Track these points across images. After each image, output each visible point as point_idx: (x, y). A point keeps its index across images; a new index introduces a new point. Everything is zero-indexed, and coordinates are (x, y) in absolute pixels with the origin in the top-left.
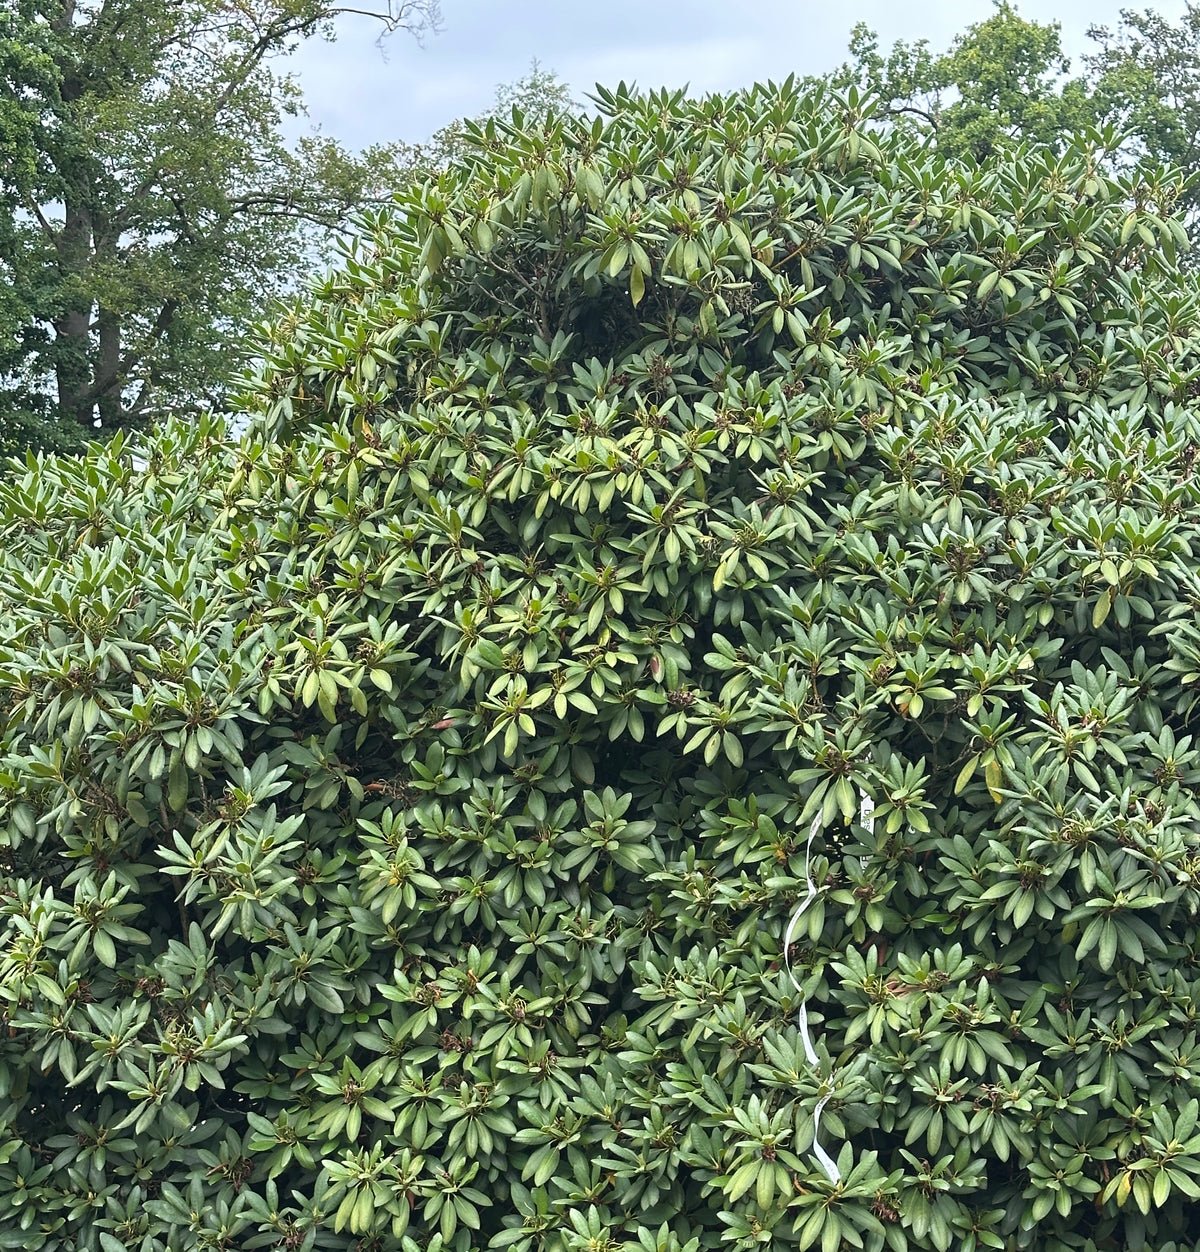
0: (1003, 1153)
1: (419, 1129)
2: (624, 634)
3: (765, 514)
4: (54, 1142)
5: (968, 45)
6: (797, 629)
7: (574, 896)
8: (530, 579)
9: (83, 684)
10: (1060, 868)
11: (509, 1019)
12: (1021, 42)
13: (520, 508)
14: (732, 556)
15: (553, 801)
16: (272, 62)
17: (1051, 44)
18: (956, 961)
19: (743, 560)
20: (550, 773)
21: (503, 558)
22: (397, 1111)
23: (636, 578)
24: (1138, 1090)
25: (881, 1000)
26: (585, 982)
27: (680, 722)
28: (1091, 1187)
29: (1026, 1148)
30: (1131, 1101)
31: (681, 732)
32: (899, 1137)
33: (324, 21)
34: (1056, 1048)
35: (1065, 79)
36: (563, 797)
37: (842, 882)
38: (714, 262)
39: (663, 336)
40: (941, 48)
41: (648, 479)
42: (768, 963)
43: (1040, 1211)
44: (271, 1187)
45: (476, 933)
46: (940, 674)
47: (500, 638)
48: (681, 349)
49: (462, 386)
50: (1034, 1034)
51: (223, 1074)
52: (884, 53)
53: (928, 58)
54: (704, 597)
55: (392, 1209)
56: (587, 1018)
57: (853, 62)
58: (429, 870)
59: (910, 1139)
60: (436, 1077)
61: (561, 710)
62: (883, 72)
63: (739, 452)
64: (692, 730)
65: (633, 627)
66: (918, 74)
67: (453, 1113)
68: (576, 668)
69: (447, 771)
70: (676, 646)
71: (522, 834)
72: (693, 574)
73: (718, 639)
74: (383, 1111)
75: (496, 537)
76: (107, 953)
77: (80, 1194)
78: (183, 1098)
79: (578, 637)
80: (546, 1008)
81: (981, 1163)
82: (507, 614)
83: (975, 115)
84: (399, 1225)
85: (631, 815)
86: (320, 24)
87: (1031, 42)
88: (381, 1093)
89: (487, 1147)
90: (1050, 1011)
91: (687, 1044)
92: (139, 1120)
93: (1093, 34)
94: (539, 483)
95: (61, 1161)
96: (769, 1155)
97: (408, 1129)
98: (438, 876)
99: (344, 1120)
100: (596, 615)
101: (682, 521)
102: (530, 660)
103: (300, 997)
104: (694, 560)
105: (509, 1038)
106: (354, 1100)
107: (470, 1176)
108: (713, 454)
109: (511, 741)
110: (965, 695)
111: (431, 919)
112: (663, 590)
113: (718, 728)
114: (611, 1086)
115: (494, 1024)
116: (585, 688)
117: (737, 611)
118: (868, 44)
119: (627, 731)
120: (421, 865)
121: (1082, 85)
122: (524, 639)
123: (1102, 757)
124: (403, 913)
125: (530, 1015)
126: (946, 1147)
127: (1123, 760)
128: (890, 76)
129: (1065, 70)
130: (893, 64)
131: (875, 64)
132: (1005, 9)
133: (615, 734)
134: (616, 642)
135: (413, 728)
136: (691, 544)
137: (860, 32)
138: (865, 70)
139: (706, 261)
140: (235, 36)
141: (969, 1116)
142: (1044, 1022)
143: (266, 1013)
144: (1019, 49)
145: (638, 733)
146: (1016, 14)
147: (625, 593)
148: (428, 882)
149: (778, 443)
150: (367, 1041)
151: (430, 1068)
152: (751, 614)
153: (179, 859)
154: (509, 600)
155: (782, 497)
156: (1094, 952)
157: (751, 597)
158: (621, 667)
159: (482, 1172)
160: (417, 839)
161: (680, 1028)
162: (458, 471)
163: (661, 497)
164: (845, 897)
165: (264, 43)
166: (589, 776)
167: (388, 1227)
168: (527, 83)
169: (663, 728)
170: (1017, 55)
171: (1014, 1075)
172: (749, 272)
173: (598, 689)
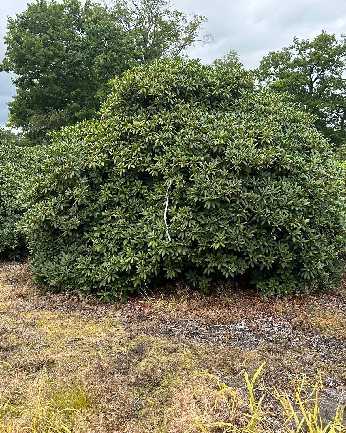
0: (193, 239)
1: (109, 236)
2: (140, 155)
3: (163, 134)
4: (56, 237)
5: (316, 39)
6: (166, 153)
7: (134, 198)
8: (127, 146)
9: (56, 164)
10: (202, 193)
11: (122, 218)
12: (327, 38)
13: (126, 133)
14: (157, 141)
15: (131, 182)
16: (183, 51)
17: (333, 38)
18: (189, 208)
19: (159, 141)
20: (130, 178)
21: (123, 142)
22: (105, 233)
23: (143, 145)
24: (217, 230)
25: (176, 215)
26: (135, 212)
27: (149, 169)
28: (209, 245)
29: (198, 239)
30: (215, 231)
31: (149, 171)
32: (177, 237)
33: (193, 43)
34: (203, 222)
35: (337, 45)
36: (132, 181)
37: (172, 196)
38: (157, 91)
39: (153, 104)
40: (311, 41)
41: (144, 128)
42: (161, 209)
43: (200, 249)
44: (86, 244)
45: (119, 204)
46: (187, 160)
47: (120, 156)
48: (156, 106)
49: (120, 113)
50: (199, 220)
51: (77, 227)
52: (300, 42)
53: (309, 42)
54: (154, 148)
55: (103, 248)
56: (135, 218)
57: (293, 44)
58: (111, 194)
59: (179, 237)
60: (111, 227)
61: (129, 167)
62: (300, 46)
63: (159, 123)
64: (151, 170)
65: (142, 153)
66: (307, 46)
67: (113, 233)
68: (133, 161)
69: (115, 177)
70: (149, 156)
71: (125, 188)
72: (151, 144)
73: (156, 155)
74: (104, 233)
75: (123, 138)
76: (62, 208)
77: (60, 245)
78: (71, 230)
79: (133, 155)
80: (128, 216)
81: (191, 241)
82: (122, 151)
83: (317, 53)
84: (104, 251)
85: (142, 185)
86: (192, 43)
87: (328, 38)
88: (104, 230)
89: (119, 238)
90: (203, 216)
91: (147, 222)
92: (64, 234)
93: (342, 36)
94: (129, 129)
95: (57, 240)
96: (154, 240)
97: (107, 235)
98: (113, 195)
99: (98, 234)
100: (136, 152)
101: (150, 135)
102: (124, 159)
103: (91, 215)
104: (151, 141)
105: (122, 221)
106: (99, 231)
107: (116, 243)
108: (156, 124)
109: (121, 173)
110: (190, 164)
111: (111, 202)
112: (146, 147)
113: (155, 170)
114: (136, 229)
115: (120, 219)
116: (133, 164)
117: (158, 150)
118: (297, 40)
119: (141, 171)
120: (110, 193)
121: (339, 46)
122: (124, 156)
123: (211, 174)
124: (107, 201)
125: (125, 217)
126: (184, 238)
127: (215, 174)
128: (301, 46)
129: (336, 43)
130: (302, 44)
131: (298, 44)
132: (323, 32)
133: (139, 171)
134: (139, 156)
135: (110, 171)
136: (150, 139)
137: (295, 38)
138: (296, 45)
139: (155, 91)
140: (176, 47)
141: (188, 234)
142: (202, 218)
143: (85, 218)
144: (326, 40)
145: (143, 171)
146: (326, 33)
147: (140, 148)
148: (111, 196)
149: (167, 121)
150: (102, 221)
151: (111, 226)
152: (161, 151)
153: (69, 192)
154: (123, 149)
155: (167, 131)
156: (207, 206)
157: (161, 148)
158: (139, 160)
159: (118, 243)
160: (109, 189)
161: (147, 220)
162: (117, 128)
163: (146, 131)
164: (172, 198)
165: (182, 47)
166: (137, 178)
167: (103, 251)
168: (229, 52)
169: (146, 170)
170: (326, 41)
171: (195, 226)
172: (163, 92)
173: (135, 164)
